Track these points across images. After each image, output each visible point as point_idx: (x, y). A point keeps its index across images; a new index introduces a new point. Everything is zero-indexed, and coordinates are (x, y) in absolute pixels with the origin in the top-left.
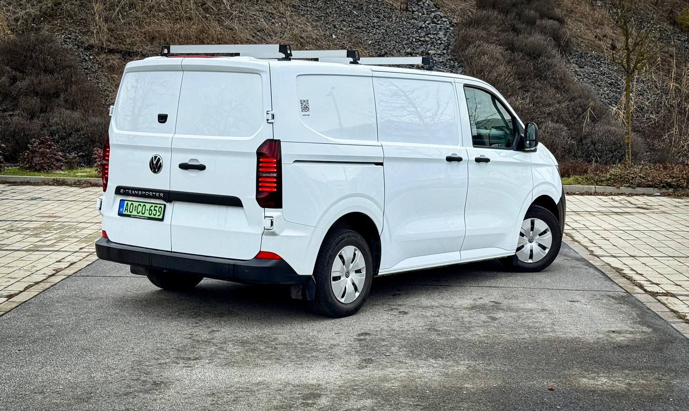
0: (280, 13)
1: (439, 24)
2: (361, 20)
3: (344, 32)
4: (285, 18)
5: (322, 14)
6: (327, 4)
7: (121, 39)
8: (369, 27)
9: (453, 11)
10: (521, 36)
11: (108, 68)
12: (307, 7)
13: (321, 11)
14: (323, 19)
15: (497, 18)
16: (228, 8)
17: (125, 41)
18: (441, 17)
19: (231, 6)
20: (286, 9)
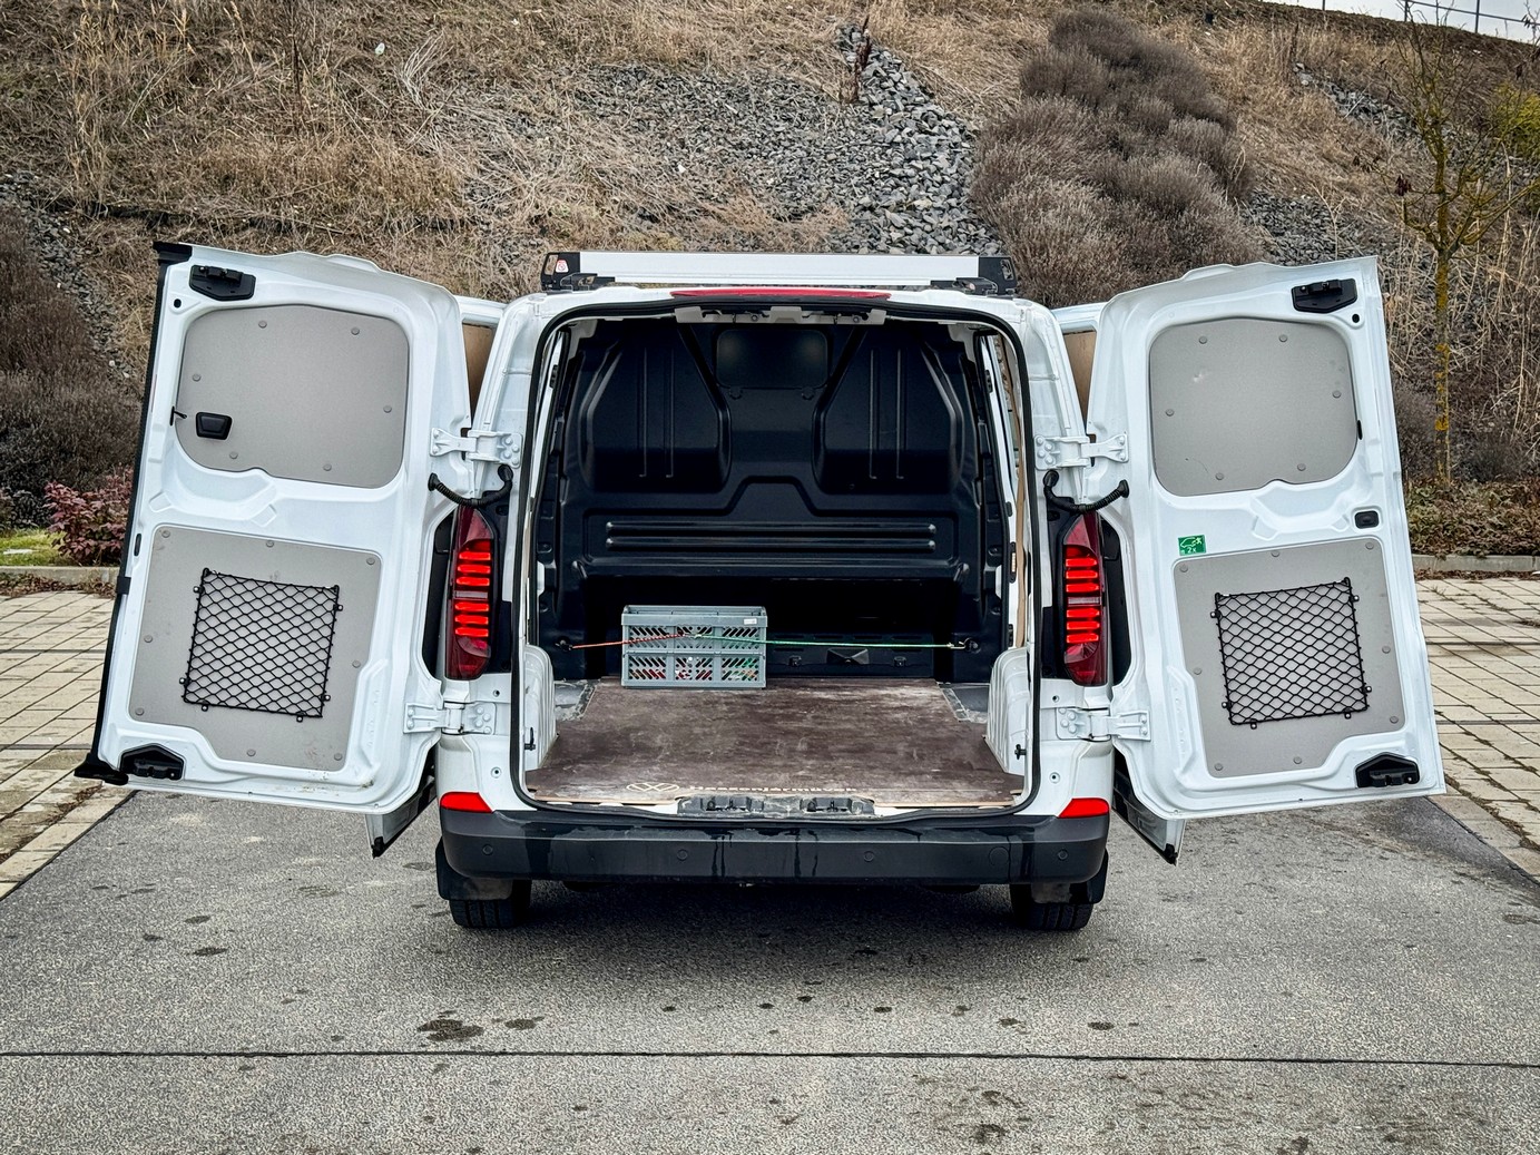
0: (547, 113)
1: (934, 135)
2: (747, 128)
3: (706, 157)
4: (559, 125)
5: (651, 114)
6: (663, 87)
7: (145, 184)
8: (767, 144)
9: (967, 103)
10: (1133, 161)
11: (111, 257)
12: (614, 95)
13: (648, 105)
14: (652, 124)
15: (1073, 116)
16: (418, 101)
17: (155, 187)
18: (940, 118)
19: (424, 95)
20: (561, 101)
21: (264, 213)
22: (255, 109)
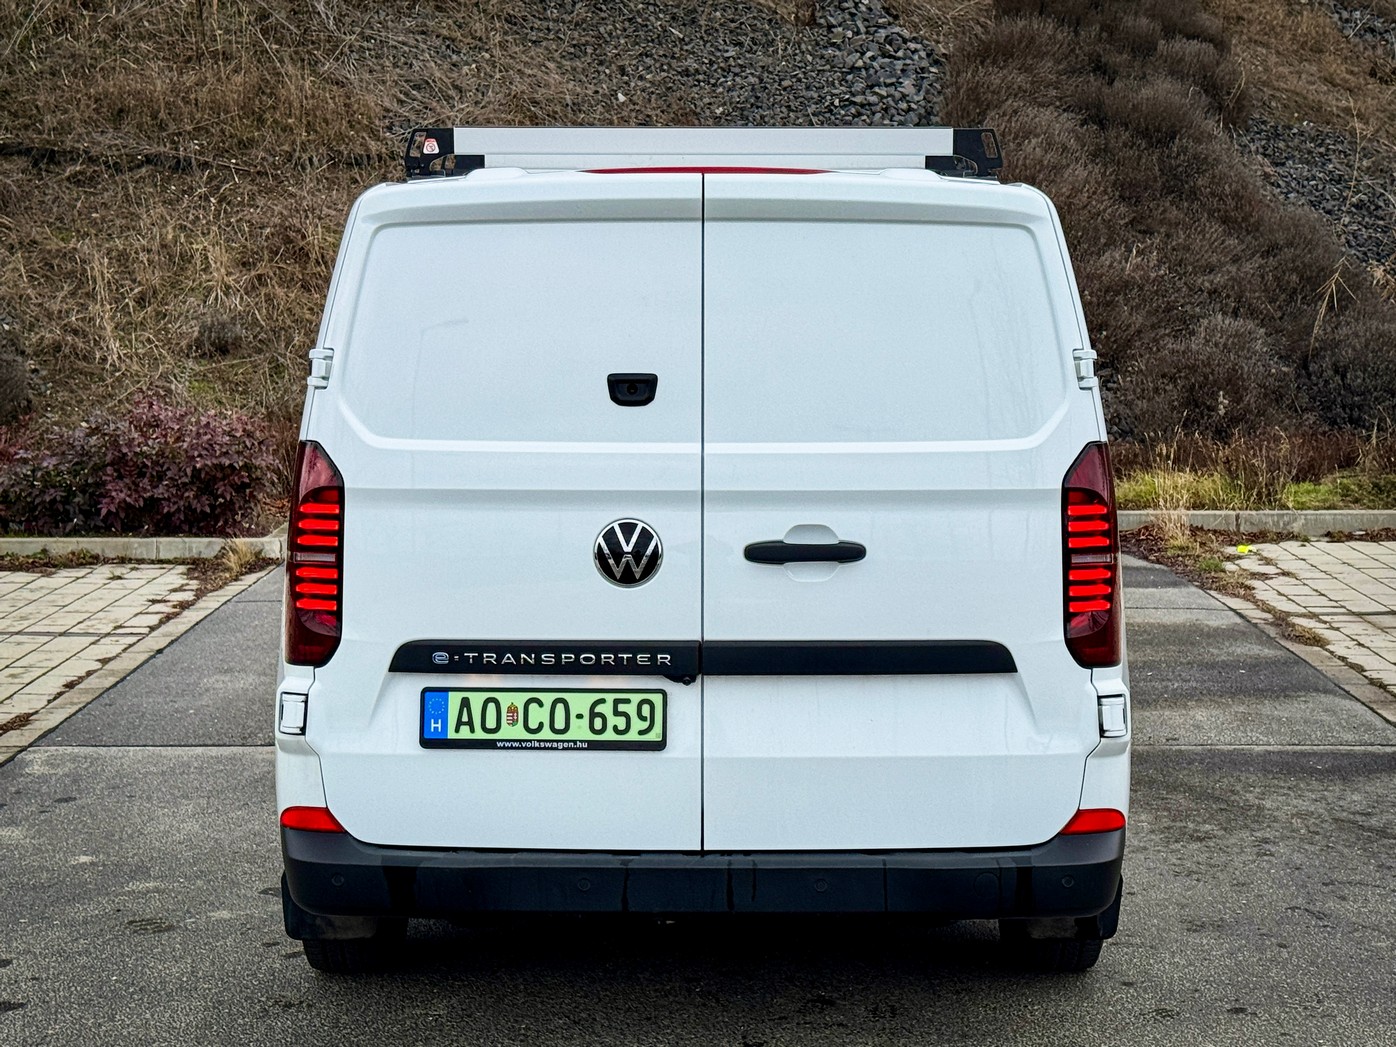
0: (474, 38)
1: (899, 59)
2: (693, 53)
3: (648, 85)
4: (487, 51)
5: (588, 39)
6: (601, 10)
7: (31, 118)
8: (715, 71)
9: (933, 23)
10: (1119, 85)
12: (547, 19)
13: (584, 30)
14: (590, 50)
15: (1053, 37)
16: (332, 25)
17: (41, 122)
18: (905, 41)
19: (338, 21)
20: (490, 26)
21: (162, 149)
22: (152, 36)
